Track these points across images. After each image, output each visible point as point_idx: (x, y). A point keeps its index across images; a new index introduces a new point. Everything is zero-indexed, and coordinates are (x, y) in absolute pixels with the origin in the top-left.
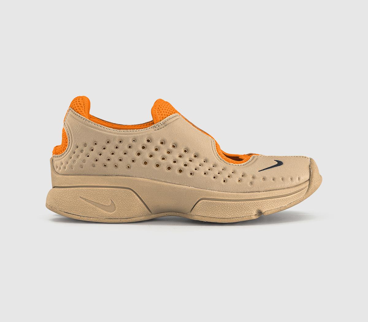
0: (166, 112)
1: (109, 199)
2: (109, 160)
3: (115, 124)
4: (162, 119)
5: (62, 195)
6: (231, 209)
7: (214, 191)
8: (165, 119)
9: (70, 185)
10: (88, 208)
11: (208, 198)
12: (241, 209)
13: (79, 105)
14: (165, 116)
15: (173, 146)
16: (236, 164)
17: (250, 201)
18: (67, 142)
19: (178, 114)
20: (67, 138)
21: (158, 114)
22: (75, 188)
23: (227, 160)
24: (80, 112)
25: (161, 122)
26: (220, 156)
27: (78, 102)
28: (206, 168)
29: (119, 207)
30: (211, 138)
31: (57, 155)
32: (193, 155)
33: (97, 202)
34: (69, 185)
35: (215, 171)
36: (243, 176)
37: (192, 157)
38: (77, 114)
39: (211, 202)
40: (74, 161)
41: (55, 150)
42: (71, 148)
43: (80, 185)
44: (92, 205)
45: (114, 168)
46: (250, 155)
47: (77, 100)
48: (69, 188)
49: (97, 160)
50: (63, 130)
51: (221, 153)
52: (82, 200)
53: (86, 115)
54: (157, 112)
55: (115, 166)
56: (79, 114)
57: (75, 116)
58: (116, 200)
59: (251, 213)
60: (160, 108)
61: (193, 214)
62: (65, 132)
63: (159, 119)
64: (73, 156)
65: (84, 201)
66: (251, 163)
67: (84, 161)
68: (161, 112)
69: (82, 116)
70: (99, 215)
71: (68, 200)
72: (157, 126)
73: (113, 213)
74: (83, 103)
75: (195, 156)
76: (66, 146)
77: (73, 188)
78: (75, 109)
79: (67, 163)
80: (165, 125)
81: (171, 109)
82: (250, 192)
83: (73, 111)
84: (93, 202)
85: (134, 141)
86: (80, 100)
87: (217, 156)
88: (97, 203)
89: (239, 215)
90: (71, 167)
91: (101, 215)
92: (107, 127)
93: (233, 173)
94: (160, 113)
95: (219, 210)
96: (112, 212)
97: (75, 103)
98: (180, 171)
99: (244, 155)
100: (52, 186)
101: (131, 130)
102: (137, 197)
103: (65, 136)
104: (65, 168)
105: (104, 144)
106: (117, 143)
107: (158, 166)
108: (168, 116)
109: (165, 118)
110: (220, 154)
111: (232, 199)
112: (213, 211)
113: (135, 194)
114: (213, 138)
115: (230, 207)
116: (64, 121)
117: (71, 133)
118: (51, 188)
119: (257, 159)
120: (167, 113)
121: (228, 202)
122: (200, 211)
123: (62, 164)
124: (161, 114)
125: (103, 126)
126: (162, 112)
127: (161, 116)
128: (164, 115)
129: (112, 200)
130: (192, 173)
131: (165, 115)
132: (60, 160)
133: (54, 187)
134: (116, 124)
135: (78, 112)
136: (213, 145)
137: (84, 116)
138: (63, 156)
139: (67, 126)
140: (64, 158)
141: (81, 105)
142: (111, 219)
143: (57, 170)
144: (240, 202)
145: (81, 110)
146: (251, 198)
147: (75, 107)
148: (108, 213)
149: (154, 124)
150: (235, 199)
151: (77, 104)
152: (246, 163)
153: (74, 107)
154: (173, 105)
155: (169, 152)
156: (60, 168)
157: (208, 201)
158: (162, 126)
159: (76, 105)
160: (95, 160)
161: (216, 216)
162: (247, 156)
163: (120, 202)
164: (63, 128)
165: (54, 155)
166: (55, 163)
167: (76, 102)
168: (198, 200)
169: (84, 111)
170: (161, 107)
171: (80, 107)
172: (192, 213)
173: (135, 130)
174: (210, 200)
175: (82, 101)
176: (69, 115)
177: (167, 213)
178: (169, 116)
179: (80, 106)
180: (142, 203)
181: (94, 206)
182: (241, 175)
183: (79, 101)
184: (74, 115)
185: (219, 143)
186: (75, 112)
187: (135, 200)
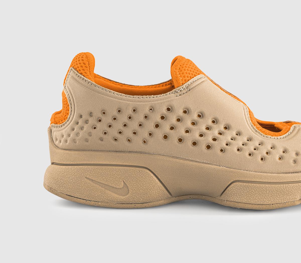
0: (189, 74)
1: (121, 180)
2: (120, 133)
3: (124, 84)
4: (184, 82)
5: (63, 175)
6: (270, 193)
7: (251, 172)
8: (188, 83)
9: (74, 163)
10: (96, 190)
11: (242, 180)
12: (282, 193)
13: (82, 64)
14: (188, 79)
15: (198, 115)
16: (275, 137)
17: (294, 184)
18: (68, 110)
19: (203, 75)
20: (68, 105)
21: (179, 75)
22: (79, 166)
23: (263, 132)
24: (84, 74)
25: (184, 86)
26: (255, 127)
27: (81, 62)
28: (239, 142)
29: (133, 189)
30: (242, 104)
31: (57, 125)
32: (223, 126)
33: (106, 183)
34: (72, 163)
35: (251, 147)
36: (284, 152)
37: (222, 129)
38: (81, 75)
39: (246, 185)
40: (77, 134)
41: (54, 119)
42: (73, 117)
43: (85, 163)
44: (100, 187)
45: (127, 143)
46: (288, 123)
47: (81, 59)
48: (72, 166)
49: (105, 133)
50: (63, 94)
51: (256, 122)
52: (88, 181)
53: (91, 77)
54: (178, 73)
55: (128, 140)
56: (83, 76)
57: (78, 79)
58: (130, 182)
59: (295, 198)
60: (181, 69)
61: (223, 199)
62: (66, 98)
63: (181, 82)
64: (76, 128)
65: (91, 182)
66: (293, 135)
67: (90, 134)
68: (183, 73)
69: (87, 78)
70: (108, 199)
71: (71, 181)
72: (179, 91)
73: (126, 196)
74: (88, 63)
75: (226, 128)
76: (68, 114)
77: (76, 166)
78: (78, 69)
79: (69, 135)
80: (189, 90)
81: (194, 69)
82: (293, 173)
83: (76, 72)
84: (101, 183)
85: (151, 109)
86: (84, 58)
87: (251, 128)
88: (106, 185)
89: (280, 200)
90: (74, 141)
91: (111, 200)
92: (117, 93)
93: (272, 148)
94: (181, 74)
95: (255, 195)
96: (124, 196)
97: (78, 62)
98: (208, 147)
99: (281, 123)
100: (51, 161)
101: (148, 96)
102: (155, 178)
103: (65, 103)
104: (66, 141)
105: (115, 113)
106: (130, 112)
107: (180, 140)
108: (191, 78)
109: (188, 80)
110: (255, 125)
111: (272, 181)
112: (248, 196)
113: (152, 175)
114: (245, 104)
115: (269, 191)
116: (64, 83)
117: (73, 99)
118: (50, 164)
119: (299, 130)
120: (191, 74)
121: (267, 185)
122: (233, 196)
123: (63, 136)
124: (183, 75)
125: (113, 91)
126: (185, 74)
127: (183, 77)
128: (186, 77)
129: (124, 181)
130: (223, 149)
131: (188, 77)
132: (61, 132)
133: (53, 163)
134: (126, 85)
135: (81, 74)
136: (246, 114)
137: (89, 78)
138: (63, 127)
139: (68, 90)
140: (65, 129)
141: (85, 64)
142: (124, 204)
143: (57, 143)
144: (282, 185)
145: (86, 71)
146: (294, 180)
147: (78, 67)
148: (120, 197)
149: (174, 88)
150: (275, 181)
151: (80, 63)
152: (286, 135)
153: (76, 66)
154: (196, 64)
155: (193, 124)
156: (60, 141)
157: (243, 183)
158: (184, 91)
159: (79, 65)
160: (104, 133)
161: (253, 202)
162: (285, 124)
163: (135, 184)
164: (63, 91)
165: (53, 124)
166: (54, 134)
167: (79, 60)
168: (230, 183)
169: (89, 72)
170: (183, 68)
171: (84, 68)
172: (223, 197)
173: (153, 96)
174: (245, 183)
175: (87, 59)
176: (70, 77)
177: (190, 196)
178: (193, 78)
179: (84, 66)
180: (161, 185)
181: (103, 189)
182: (281, 150)
183: (83, 60)
184: (76, 77)
185: (251, 110)
186: (78, 74)
187: (152, 182)
